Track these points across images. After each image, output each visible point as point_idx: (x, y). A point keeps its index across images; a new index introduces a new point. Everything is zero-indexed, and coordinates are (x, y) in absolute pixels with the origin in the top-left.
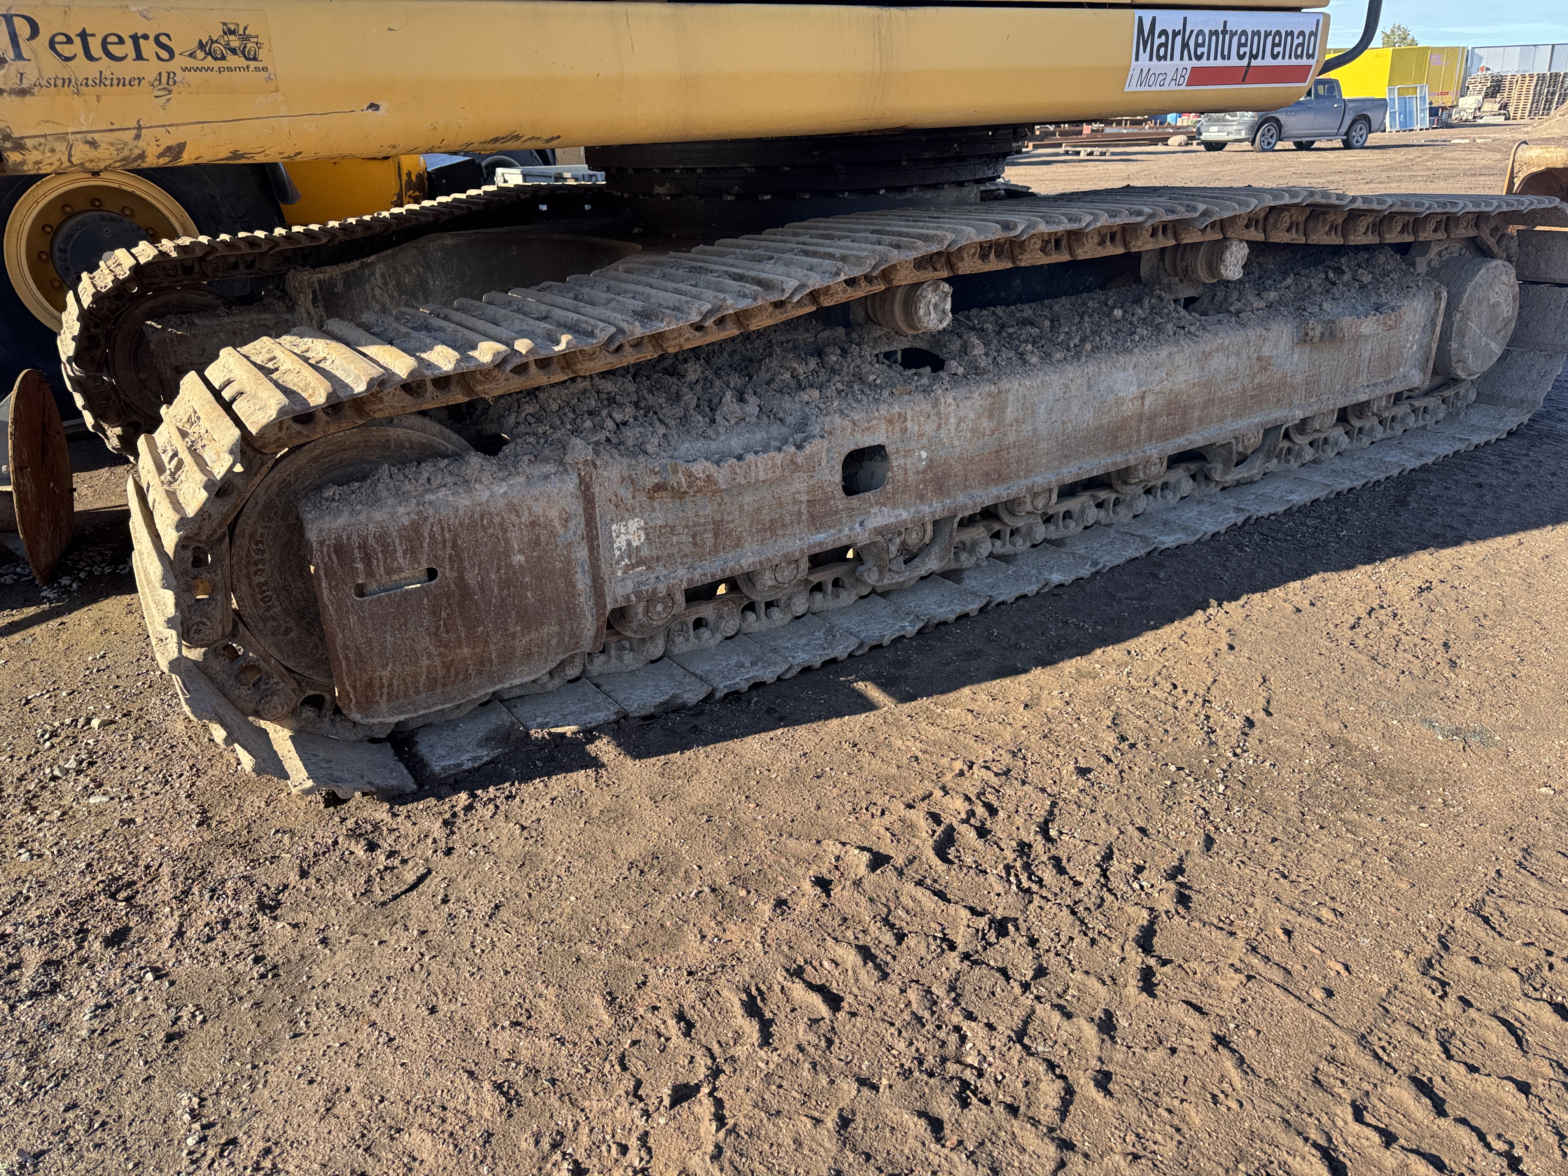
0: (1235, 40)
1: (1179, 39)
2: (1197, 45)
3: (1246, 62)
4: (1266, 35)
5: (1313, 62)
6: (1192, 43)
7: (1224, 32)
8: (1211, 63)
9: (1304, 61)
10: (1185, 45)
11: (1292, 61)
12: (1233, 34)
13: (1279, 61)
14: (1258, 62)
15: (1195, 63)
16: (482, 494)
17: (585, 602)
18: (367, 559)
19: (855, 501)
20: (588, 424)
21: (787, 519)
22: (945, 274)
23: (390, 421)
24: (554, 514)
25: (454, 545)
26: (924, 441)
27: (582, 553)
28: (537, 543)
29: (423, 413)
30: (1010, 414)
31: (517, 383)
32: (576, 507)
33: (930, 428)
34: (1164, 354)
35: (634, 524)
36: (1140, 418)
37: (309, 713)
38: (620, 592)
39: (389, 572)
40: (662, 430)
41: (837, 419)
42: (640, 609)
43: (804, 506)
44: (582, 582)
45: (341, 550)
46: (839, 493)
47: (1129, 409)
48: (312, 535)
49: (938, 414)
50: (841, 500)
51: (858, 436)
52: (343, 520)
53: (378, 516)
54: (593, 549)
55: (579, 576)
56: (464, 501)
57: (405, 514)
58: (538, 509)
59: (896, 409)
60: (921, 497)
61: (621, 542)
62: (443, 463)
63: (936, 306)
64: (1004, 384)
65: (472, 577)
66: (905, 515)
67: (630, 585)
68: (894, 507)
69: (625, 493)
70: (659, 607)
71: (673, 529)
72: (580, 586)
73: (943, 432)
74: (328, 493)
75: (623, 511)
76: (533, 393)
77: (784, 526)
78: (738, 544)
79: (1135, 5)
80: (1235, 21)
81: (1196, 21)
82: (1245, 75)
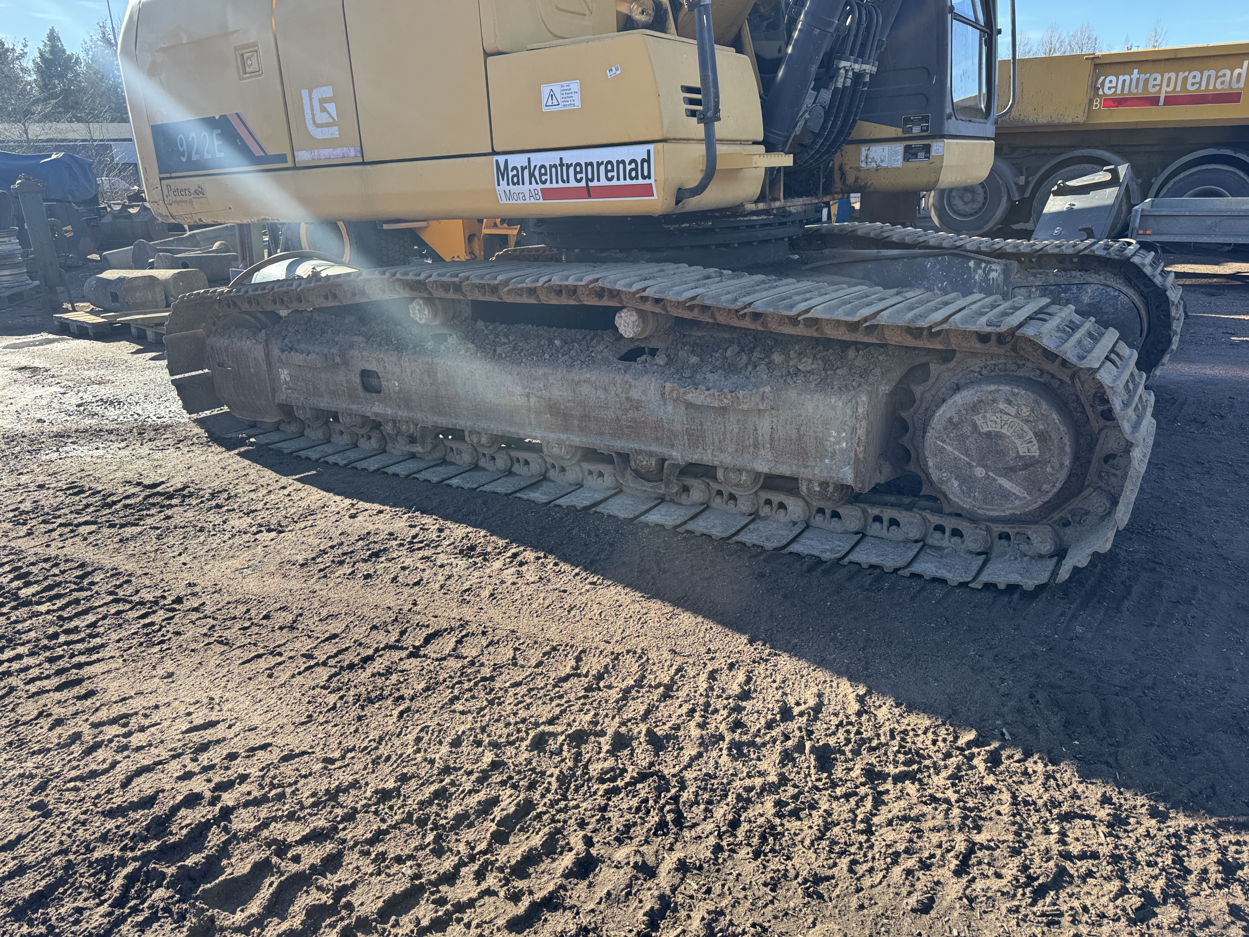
0: (571, 170)
1: (526, 172)
2: (541, 175)
3: (583, 184)
4: (599, 164)
5: (651, 181)
6: (537, 173)
7: (562, 165)
8: (554, 185)
9: (641, 181)
10: (532, 175)
11: (629, 182)
12: (568, 166)
13: (615, 182)
14: (595, 183)
15: (541, 186)
16: (243, 343)
17: (271, 396)
19: (368, 395)
21: (340, 392)
24: (260, 357)
25: (236, 358)
28: (257, 366)
33: (397, 370)
35: (286, 371)
38: (282, 397)
39: (224, 361)
43: (346, 390)
44: (269, 387)
46: (360, 388)
49: (400, 364)
50: (361, 392)
51: (364, 363)
56: (239, 343)
57: (226, 342)
58: (256, 354)
60: (401, 407)
61: (282, 377)
63: (419, 310)
65: (241, 372)
66: (389, 412)
67: (285, 396)
68: (386, 406)
69: (283, 357)
70: (301, 412)
71: (298, 378)
73: (404, 375)
75: (282, 364)
77: (339, 395)
79: (494, 153)
80: (570, 157)
81: (538, 159)
82: (589, 192)
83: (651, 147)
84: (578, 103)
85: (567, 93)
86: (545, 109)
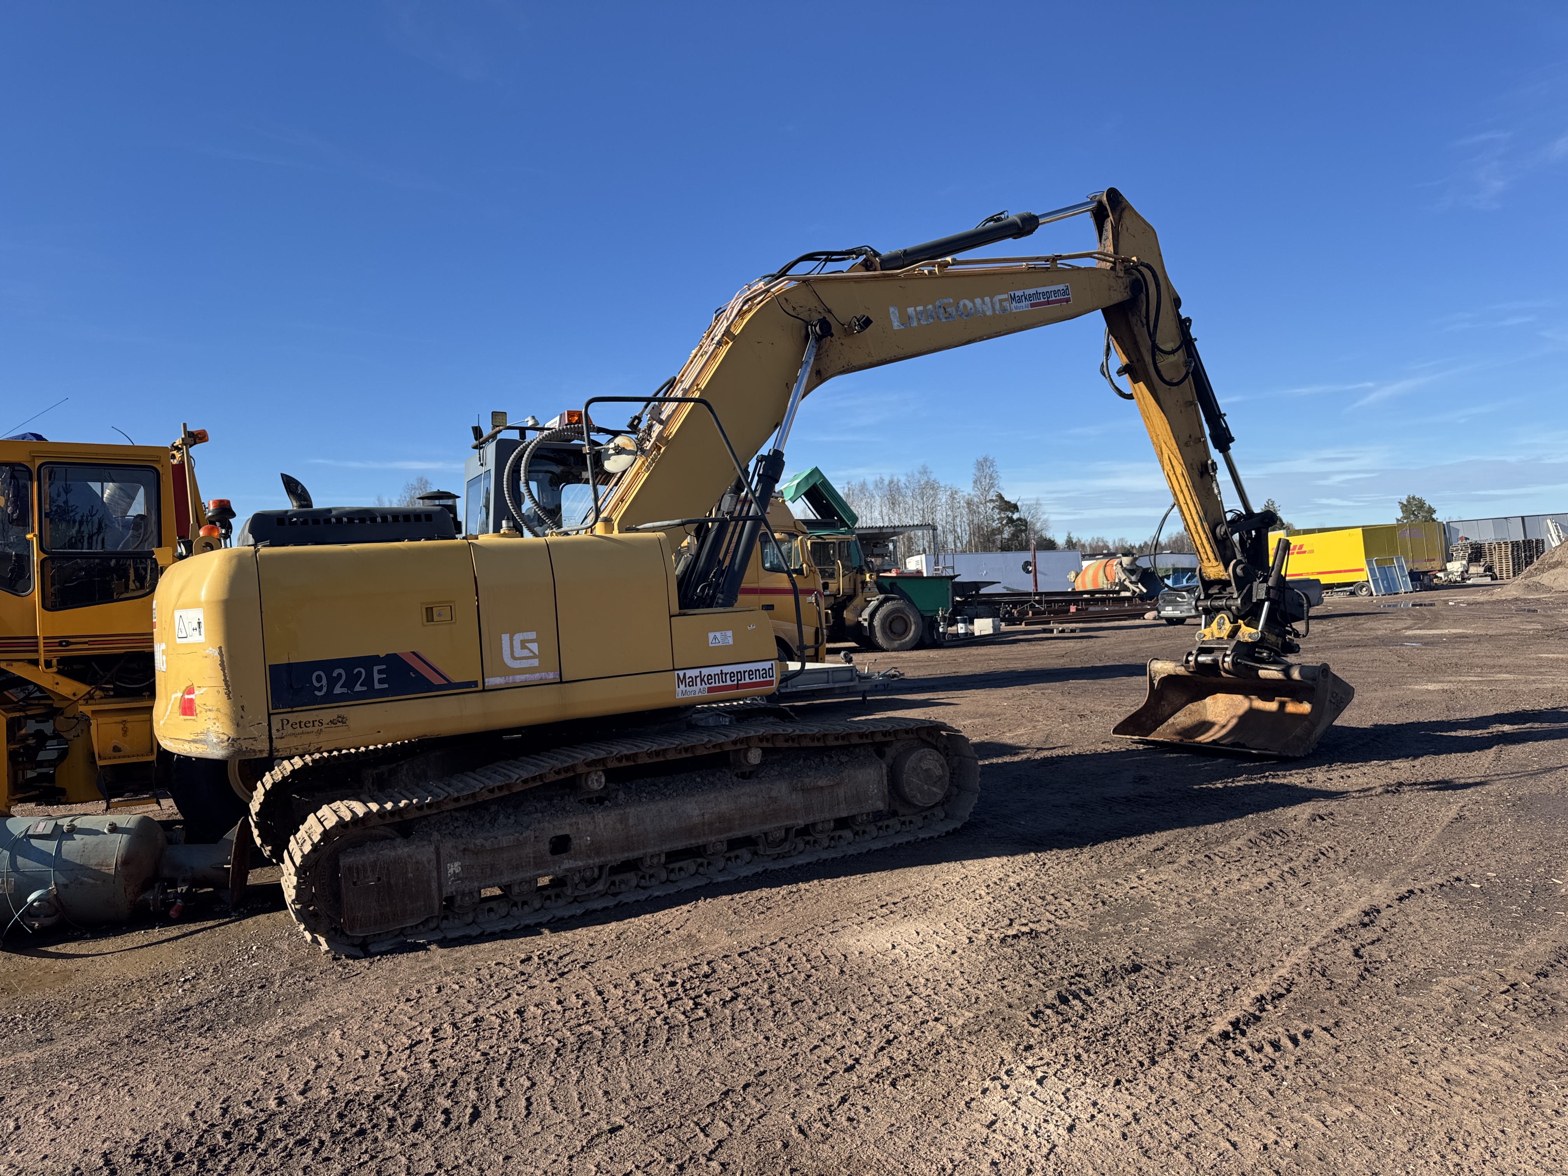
0: (728, 676)
1: (698, 679)
2: (708, 680)
3: (735, 682)
4: (745, 672)
5: (774, 678)
6: (706, 679)
7: (722, 673)
8: (717, 684)
9: (768, 679)
10: (702, 680)
11: (762, 679)
12: (726, 674)
13: (754, 680)
14: (743, 682)
15: (709, 686)
16: (400, 851)
17: (435, 894)
18: (358, 873)
19: (556, 857)
20: (444, 828)
21: (524, 864)
22: (601, 768)
23: (373, 827)
24: (425, 859)
25: (388, 869)
26: (588, 833)
27: (435, 874)
28: (418, 869)
29: (384, 825)
30: (631, 822)
31: (418, 814)
32: (434, 857)
33: (591, 828)
34: (712, 796)
35: (456, 864)
36: (704, 824)
37: (332, 933)
38: (449, 890)
39: (365, 877)
40: (471, 829)
41: (546, 824)
42: (459, 898)
43: (531, 860)
44: (434, 885)
45: (350, 869)
46: (548, 854)
47: (696, 820)
48: (341, 864)
49: (594, 822)
50: (549, 857)
51: (556, 831)
52: (352, 859)
53: (363, 858)
54: (439, 873)
55: (433, 883)
56: (393, 854)
57: (372, 857)
58: (419, 857)
59: (574, 820)
60: (589, 857)
61: (451, 871)
62: (388, 841)
63: (597, 780)
64: (628, 810)
65: (393, 881)
66: (580, 864)
67: (454, 888)
68: (575, 860)
69: (454, 852)
70: (467, 898)
71: (473, 867)
72: (433, 887)
73: (597, 830)
74: (348, 851)
75: (453, 859)
76: (426, 817)
77: (522, 867)
78: (501, 874)
79: (674, 670)
80: (727, 669)
81: (705, 672)
82: (737, 687)
83: (773, 662)
84: (731, 642)
85: (726, 637)
86: (711, 645)
